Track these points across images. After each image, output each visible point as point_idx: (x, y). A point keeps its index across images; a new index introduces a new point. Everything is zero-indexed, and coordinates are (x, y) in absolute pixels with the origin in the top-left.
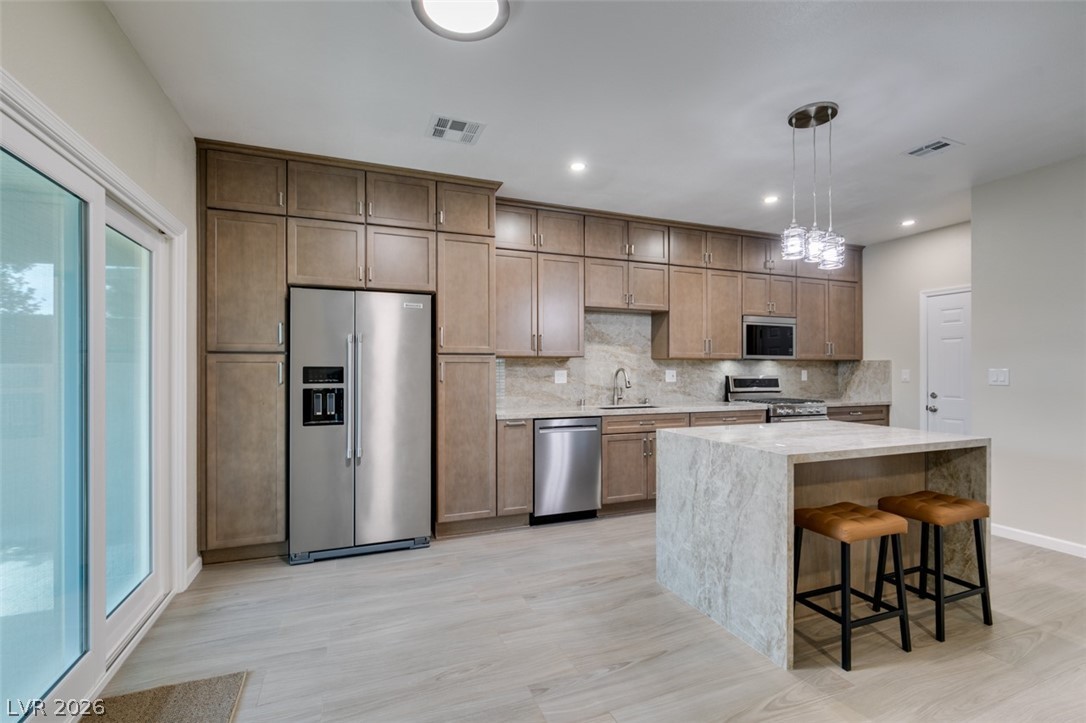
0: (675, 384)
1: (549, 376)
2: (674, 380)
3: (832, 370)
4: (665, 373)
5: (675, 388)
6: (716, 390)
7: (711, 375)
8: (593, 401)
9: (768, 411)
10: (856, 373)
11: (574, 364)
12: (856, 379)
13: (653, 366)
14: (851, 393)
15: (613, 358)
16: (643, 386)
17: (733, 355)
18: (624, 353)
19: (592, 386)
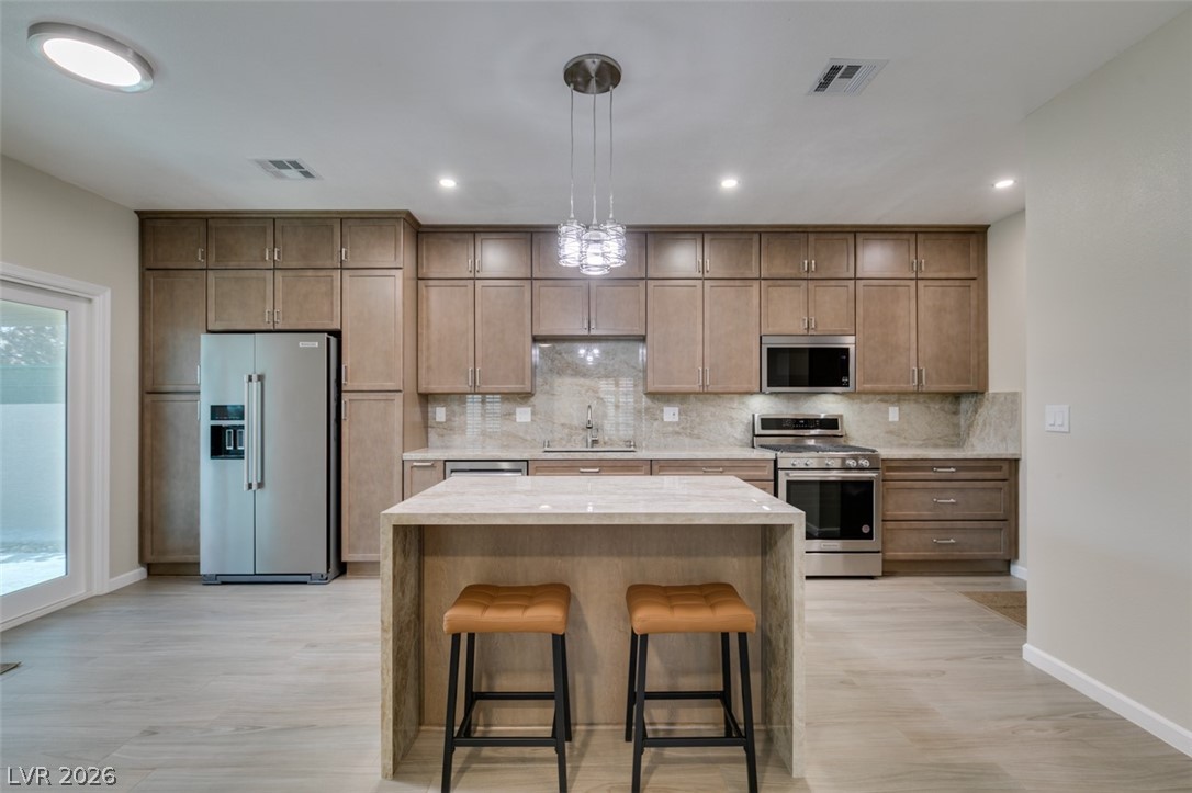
0: (678, 424)
1: (510, 414)
2: (676, 419)
4: (662, 411)
5: (678, 429)
6: (740, 432)
7: (734, 414)
8: (564, 443)
9: (776, 461)
10: (980, 411)
11: (537, 400)
12: (980, 419)
13: (645, 401)
14: (974, 440)
15: (590, 393)
16: (630, 426)
17: (745, 387)
18: (605, 387)
19: (564, 425)
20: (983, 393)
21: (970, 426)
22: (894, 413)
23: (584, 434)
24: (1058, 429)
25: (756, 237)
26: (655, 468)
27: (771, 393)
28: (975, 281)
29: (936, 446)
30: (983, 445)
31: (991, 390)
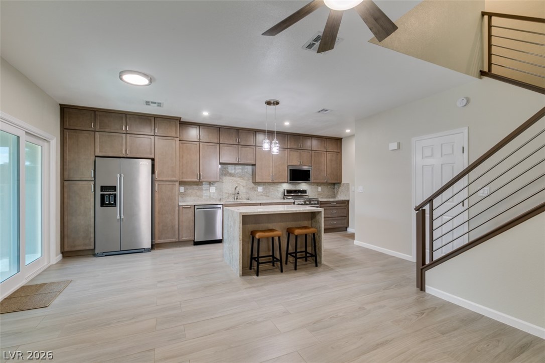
1: (208, 189)
2: (262, 191)
3: (332, 187)
4: (258, 188)
5: (262, 194)
6: (280, 195)
7: (278, 189)
8: (226, 199)
9: (294, 202)
10: (340, 188)
11: (217, 184)
12: (340, 190)
13: (253, 185)
14: (338, 196)
15: (236, 182)
16: (248, 193)
17: (284, 181)
18: (240, 180)
19: (226, 193)
20: (340, 183)
21: (337, 192)
22: (319, 189)
23: (234, 196)
25: (287, 136)
27: (290, 183)
28: (339, 153)
29: (329, 198)
30: (341, 197)
31: (343, 182)
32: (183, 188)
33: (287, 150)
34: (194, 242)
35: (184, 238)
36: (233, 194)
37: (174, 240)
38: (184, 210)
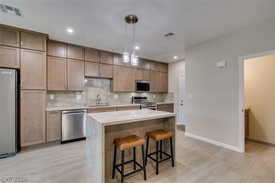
0: (117, 99)
1: (75, 97)
2: (117, 98)
3: (162, 95)
4: (114, 96)
5: (117, 100)
6: (130, 100)
7: (128, 96)
8: (90, 104)
9: (140, 106)
10: (167, 95)
11: (84, 93)
12: (167, 97)
13: (110, 94)
14: (166, 101)
15: (97, 91)
16: (107, 99)
17: (133, 90)
18: (101, 90)
19: (90, 100)
20: (167, 92)
21: (165, 98)
22: (154, 96)
23: (96, 102)
24: (190, 98)
26: (118, 109)
28: (167, 73)
29: (160, 102)
30: (168, 101)
31: (169, 92)
32: (53, 95)
33: (135, 69)
34: (61, 142)
35: (51, 140)
36: (96, 100)
37: (41, 142)
38: (51, 115)
